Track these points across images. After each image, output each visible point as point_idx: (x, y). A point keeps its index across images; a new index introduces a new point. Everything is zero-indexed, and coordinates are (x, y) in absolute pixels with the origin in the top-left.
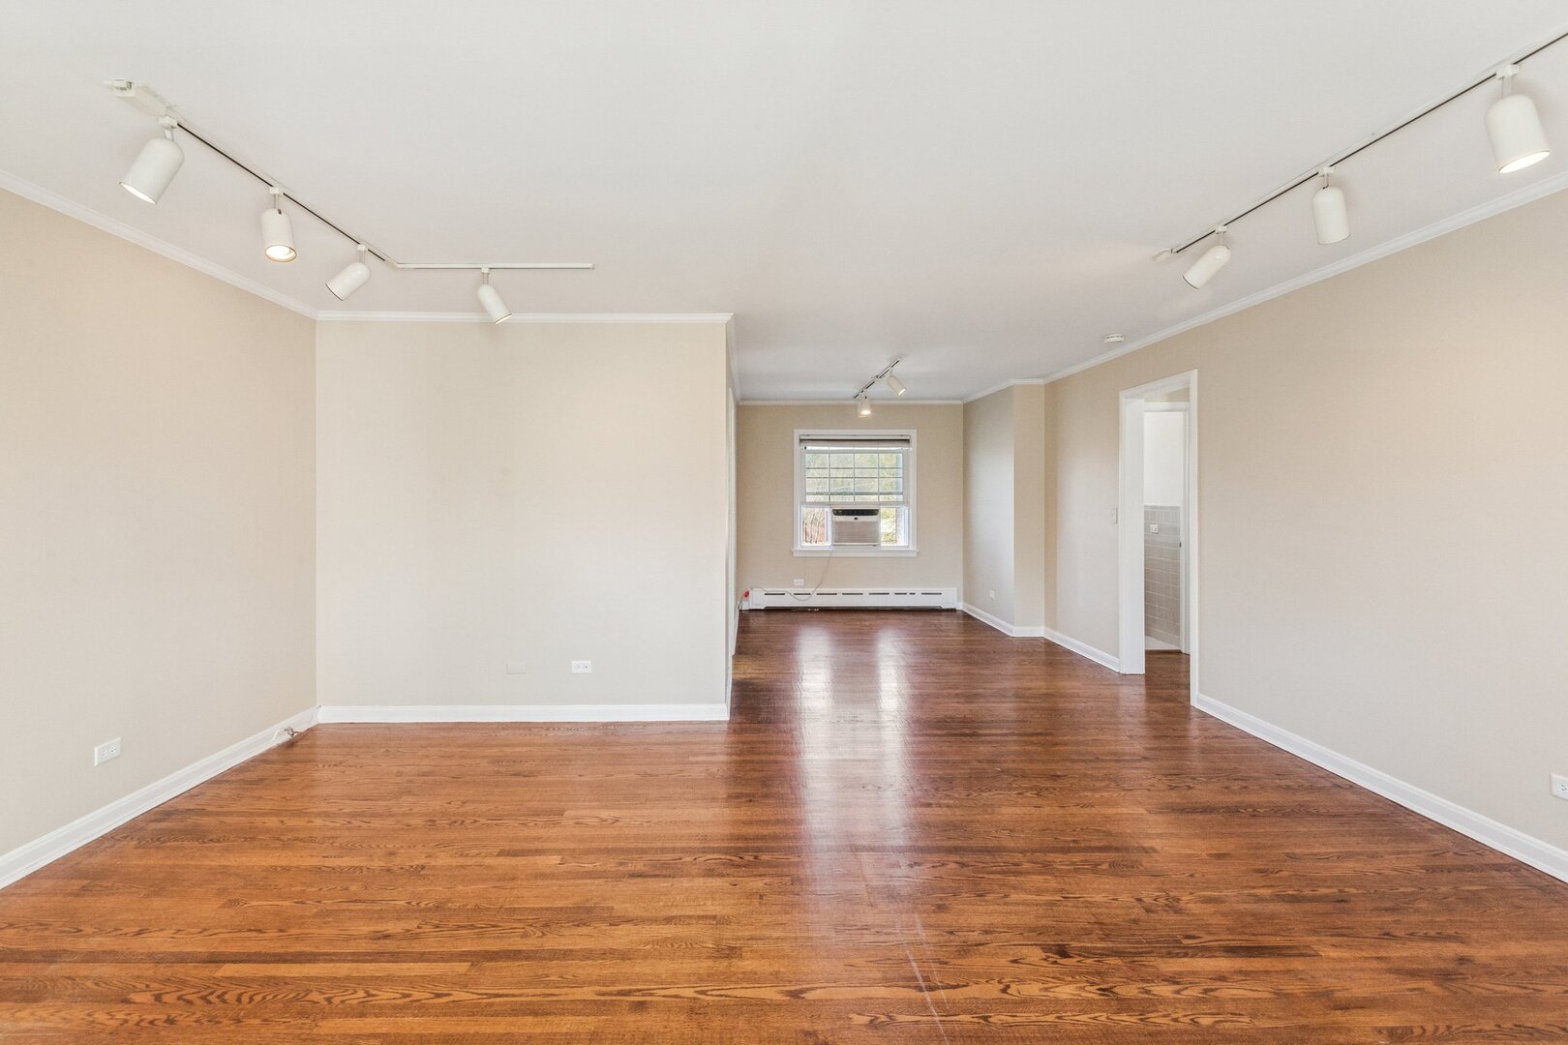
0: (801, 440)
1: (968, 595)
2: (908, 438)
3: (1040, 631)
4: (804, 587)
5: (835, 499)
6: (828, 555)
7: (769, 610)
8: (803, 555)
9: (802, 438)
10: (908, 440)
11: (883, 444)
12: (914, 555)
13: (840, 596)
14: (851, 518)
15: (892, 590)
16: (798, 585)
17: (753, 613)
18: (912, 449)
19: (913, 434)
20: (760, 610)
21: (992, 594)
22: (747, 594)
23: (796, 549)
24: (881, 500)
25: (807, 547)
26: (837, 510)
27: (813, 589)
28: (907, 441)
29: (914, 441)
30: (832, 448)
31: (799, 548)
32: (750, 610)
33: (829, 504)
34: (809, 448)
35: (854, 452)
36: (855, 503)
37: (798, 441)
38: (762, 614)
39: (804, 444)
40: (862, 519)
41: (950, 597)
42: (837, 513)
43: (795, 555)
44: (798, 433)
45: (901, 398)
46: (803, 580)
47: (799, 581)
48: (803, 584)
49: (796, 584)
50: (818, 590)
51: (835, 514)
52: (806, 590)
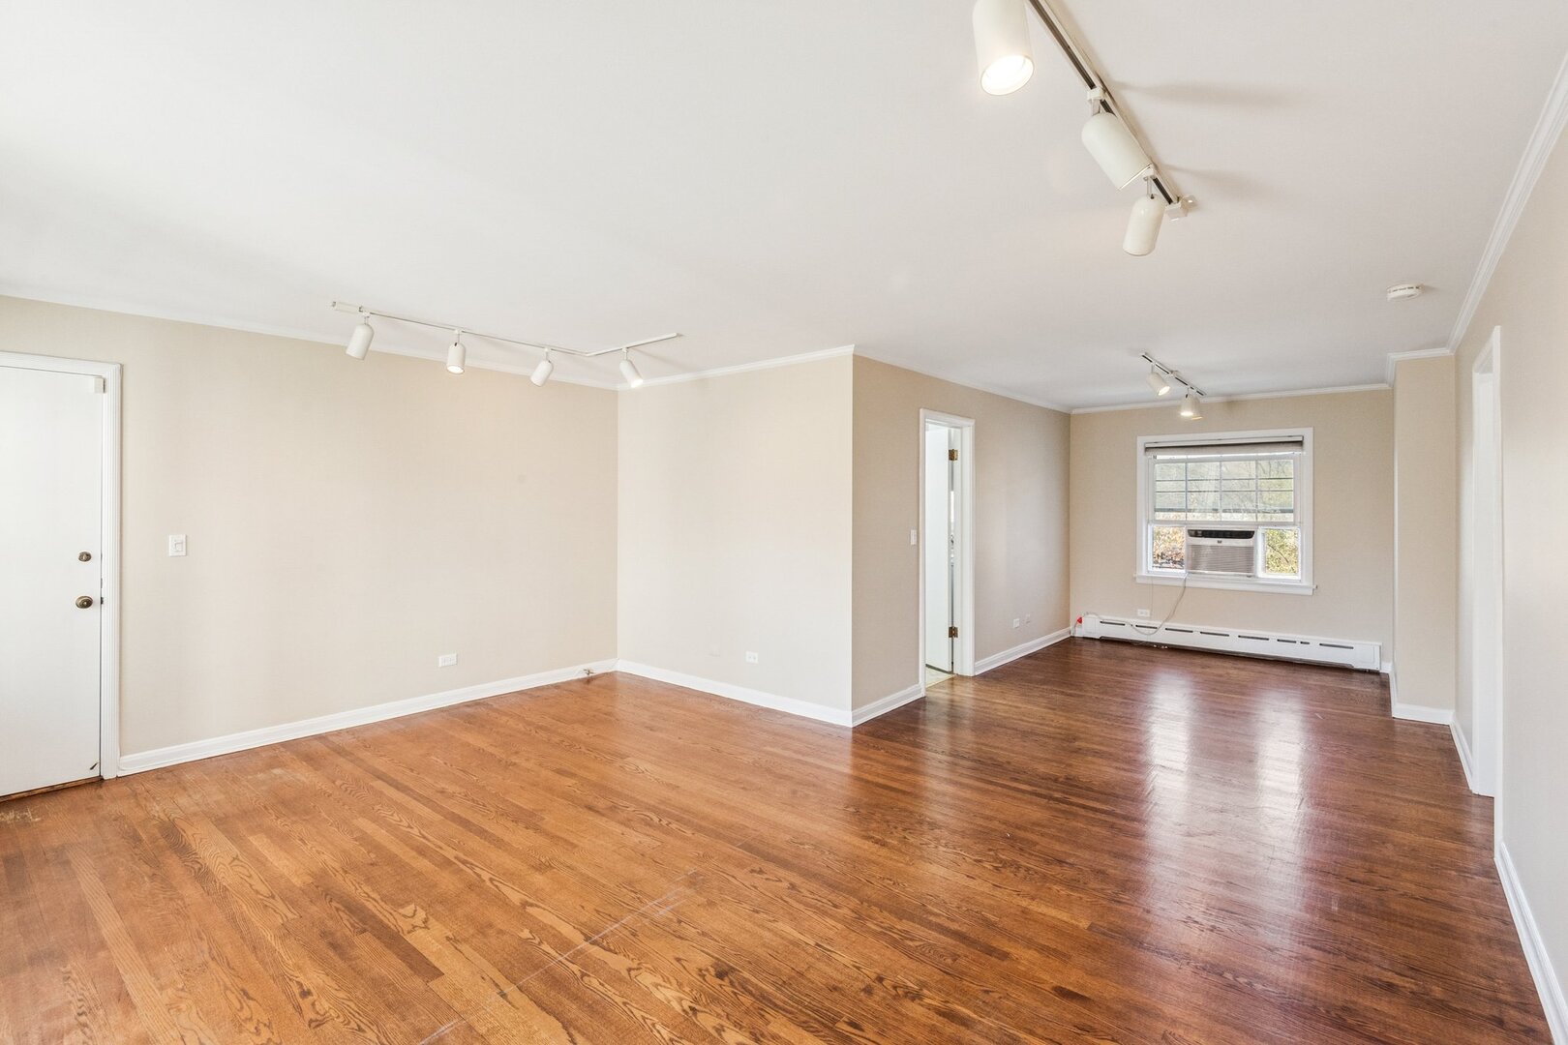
0: (1147, 449)
2: (1300, 439)
4: (1150, 619)
5: (1191, 517)
6: (1181, 584)
7: (1103, 639)
8: (1150, 582)
9: (1148, 446)
11: (1259, 448)
13: (1194, 634)
14: (1213, 541)
15: (1273, 635)
16: (1143, 616)
17: (1086, 641)
18: (1307, 453)
19: (1307, 434)
20: (1095, 639)
22: (1080, 621)
23: (1139, 574)
24: (1260, 520)
25: (1154, 572)
26: (1196, 531)
27: (1161, 623)
28: (1300, 443)
29: (1309, 443)
30: (1189, 457)
31: (1144, 573)
32: (1084, 638)
33: (1185, 523)
34: (1159, 457)
35: (1221, 460)
36: (1221, 523)
37: (1143, 450)
38: (1097, 643)
39: (1151, 455)
40: (1227, 542)
42: (1195, 534)
43: (1138, 581)
44: (1142, 441)
45: (1164, 399)
46: (1148, 611)
47: (1145, 612)
48: (1148, 615)
49: (1139, 614)
50: (1167, 624)
51: (1191, 536)
52: (1153, 622)
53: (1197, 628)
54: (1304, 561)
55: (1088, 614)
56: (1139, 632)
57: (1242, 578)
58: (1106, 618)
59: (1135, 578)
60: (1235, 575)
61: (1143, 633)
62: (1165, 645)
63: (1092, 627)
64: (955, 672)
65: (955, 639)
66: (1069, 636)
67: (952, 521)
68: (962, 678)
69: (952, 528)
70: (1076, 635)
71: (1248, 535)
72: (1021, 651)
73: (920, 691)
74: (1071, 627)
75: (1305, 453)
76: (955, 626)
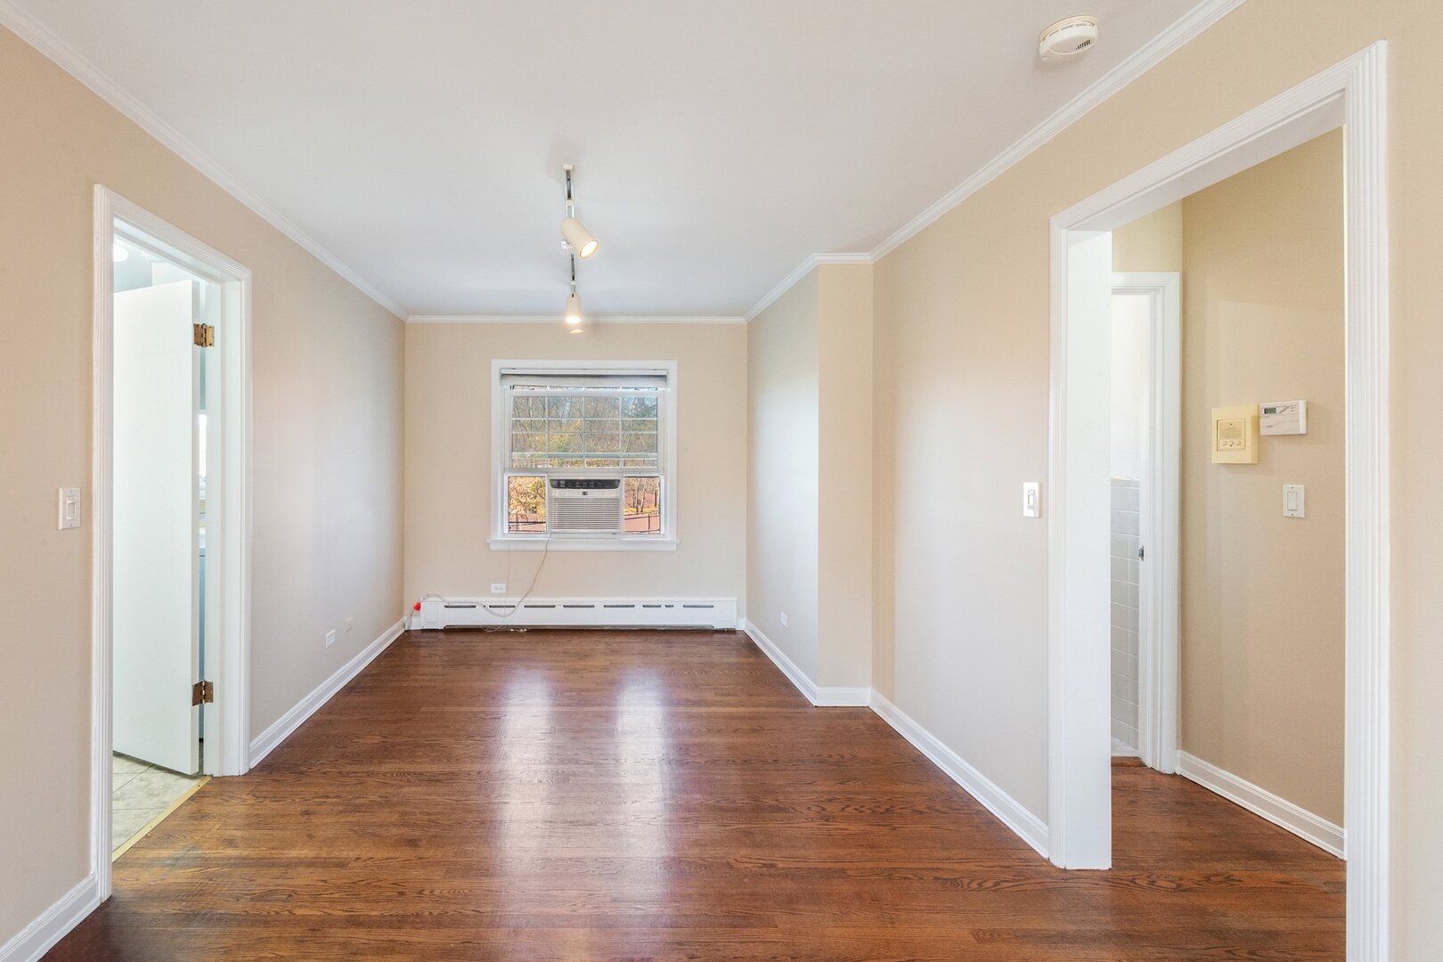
0: (502, 376)
1: (753, 613)
2: (663, 372)
3: (861, 695)
4: (507, 595)
6: (542, 547)
7: (450, 631)
9: (504, 371)
10: (665, 376)
12: (674, 548)
13: (559, 609)
14: (576, 493)
15: (638, 600)
16: (497, 592)
17: (427, 636)
18: (672, 388)
19: (670, 367)
20: (439, 631)
21: (784, 619)
22: (418, 607)
23: (493, 538)
24: (623, 465)
25: (510, 535)
26: (560, 481)
27: (519, 599)
28: (663, 377)
29: (673, 377)
31: (499, 537)
32: (424, 631)
33: (547, 471)
34: (514, 387)
37: (498, 376)
38: (442, 636)
39: (506, 382)
40: (594, 494)
41: (724, 613)
42: (558, 484)
43: (493, 547)
44: (498, 365)
46: (504, 585)
47: (498, 586)
48: (504, 591)
49: (493, 591)
50: (526, 599)
51: (554, 487)
52: (509, 599)
53: (560, 600)
54: (668, 512)
55: (428, 596)
56: (494, 614)
57: (605, 536)
58: (453, 600)
59: (489, 544)
60: (601, 533)
61: (498, 615)
62: (523, 627)
63: (434, 616)
64: (207, 771)
65: (207, 705)
66: (402, 631)
67: (203, 472)
68: (222, 782)
69: (202, 484)
70: (412, 628)
71: (611, 484)
72: (338, 681)
73: (93, 892)
74: (405, 618)
75: (669, 390)
76: (208, 678)
